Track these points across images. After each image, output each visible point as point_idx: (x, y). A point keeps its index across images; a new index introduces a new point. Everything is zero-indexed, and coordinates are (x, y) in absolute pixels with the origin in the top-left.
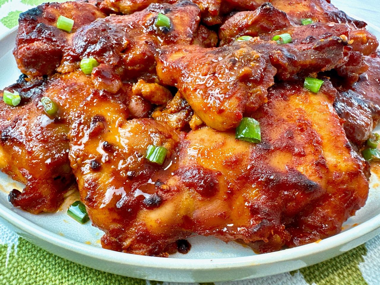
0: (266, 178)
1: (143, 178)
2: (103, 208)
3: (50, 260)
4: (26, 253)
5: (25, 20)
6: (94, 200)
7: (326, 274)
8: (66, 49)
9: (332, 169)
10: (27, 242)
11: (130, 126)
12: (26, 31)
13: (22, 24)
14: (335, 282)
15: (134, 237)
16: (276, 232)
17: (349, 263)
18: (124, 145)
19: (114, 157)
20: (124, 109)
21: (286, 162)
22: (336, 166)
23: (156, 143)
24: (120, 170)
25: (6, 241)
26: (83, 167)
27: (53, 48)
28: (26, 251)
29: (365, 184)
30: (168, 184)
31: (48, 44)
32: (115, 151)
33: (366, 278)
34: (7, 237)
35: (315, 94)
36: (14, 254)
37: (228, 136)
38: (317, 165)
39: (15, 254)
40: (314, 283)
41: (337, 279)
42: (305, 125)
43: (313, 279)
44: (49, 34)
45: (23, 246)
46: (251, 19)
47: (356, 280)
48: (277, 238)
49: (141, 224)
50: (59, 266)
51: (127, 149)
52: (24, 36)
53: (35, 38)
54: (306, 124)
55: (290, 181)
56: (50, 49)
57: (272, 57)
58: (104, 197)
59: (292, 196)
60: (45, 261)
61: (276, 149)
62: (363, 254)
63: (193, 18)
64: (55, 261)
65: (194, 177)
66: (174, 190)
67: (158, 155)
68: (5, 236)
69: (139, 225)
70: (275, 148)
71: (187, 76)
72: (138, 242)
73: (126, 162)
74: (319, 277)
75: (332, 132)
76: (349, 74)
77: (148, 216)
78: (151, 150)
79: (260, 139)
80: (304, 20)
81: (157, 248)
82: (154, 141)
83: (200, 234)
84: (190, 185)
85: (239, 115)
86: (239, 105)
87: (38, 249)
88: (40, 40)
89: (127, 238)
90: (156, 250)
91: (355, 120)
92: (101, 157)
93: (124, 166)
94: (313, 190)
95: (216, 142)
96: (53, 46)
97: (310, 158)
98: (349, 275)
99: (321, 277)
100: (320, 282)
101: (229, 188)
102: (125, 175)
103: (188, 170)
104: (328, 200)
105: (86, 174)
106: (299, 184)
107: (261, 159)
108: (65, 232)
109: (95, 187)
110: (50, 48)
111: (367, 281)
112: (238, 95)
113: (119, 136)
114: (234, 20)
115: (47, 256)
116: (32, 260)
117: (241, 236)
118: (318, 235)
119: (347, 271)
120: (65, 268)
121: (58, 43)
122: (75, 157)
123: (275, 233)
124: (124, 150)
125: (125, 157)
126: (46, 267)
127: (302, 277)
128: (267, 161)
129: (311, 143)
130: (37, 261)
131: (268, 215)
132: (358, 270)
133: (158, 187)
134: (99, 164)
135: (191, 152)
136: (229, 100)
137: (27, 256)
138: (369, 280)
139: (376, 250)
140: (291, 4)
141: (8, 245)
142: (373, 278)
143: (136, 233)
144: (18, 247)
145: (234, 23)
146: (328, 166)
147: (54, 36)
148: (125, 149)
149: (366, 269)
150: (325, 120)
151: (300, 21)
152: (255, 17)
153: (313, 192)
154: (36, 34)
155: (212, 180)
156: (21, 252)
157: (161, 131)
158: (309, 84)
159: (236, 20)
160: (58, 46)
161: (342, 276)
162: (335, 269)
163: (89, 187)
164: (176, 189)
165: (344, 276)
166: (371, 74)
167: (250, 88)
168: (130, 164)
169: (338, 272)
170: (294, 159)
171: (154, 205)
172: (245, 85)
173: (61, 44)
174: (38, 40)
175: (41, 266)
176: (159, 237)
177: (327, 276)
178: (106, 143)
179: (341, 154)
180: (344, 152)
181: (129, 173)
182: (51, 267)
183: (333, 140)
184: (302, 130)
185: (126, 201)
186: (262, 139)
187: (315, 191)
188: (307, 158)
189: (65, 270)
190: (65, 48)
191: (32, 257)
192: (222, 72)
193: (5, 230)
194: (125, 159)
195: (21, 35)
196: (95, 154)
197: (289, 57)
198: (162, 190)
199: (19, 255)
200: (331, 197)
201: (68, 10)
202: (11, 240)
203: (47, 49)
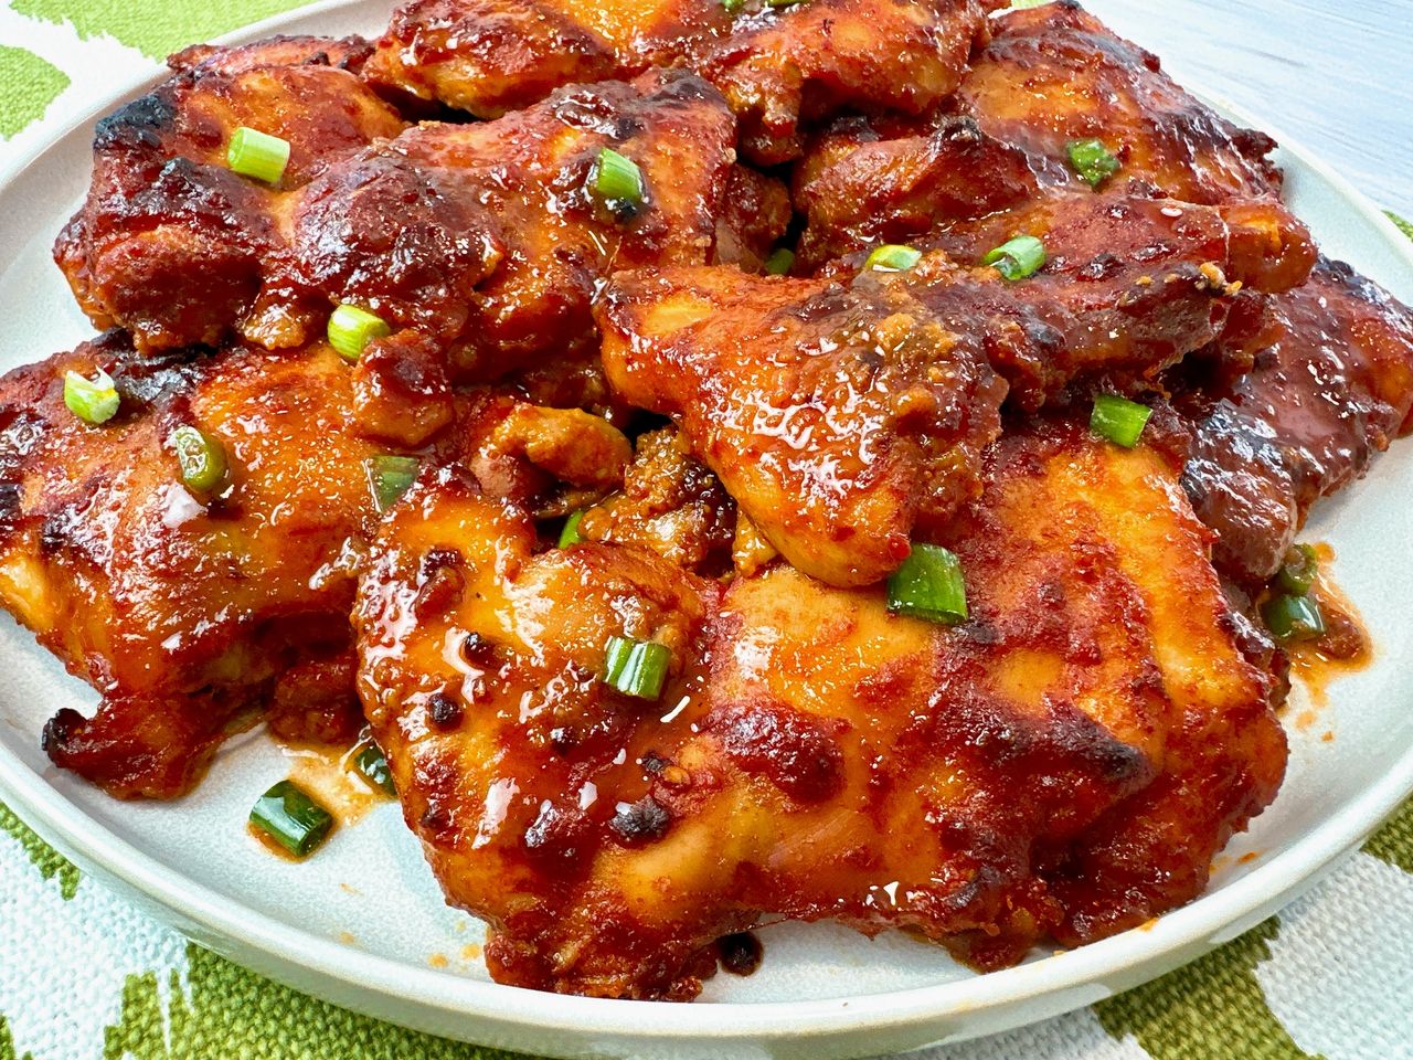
0: (987, 738)
1: (601, 748)
2: (484, 848)
3: (308, 1014)
4: (221, 999)
5: (119, 146)
6: (451, 823)
7: (1163, 1002)
8: (273, 259)
9: (1179, 701)
10: (218, 959)
11: (543, 577)
12: (123, 186)
13: (107, 162)
14: (1189, 1025)
15: (586, 937)
16: (1020, 900)
17: (1228, 967)
18: (530, 643)
19: (502, 682)
20: (519, 519)
21: (1045, 682)
22: (1192, 690)
23: (633, 628)
24: (526, 726)
25: (148, 961)
26: (406, 716)
27: (226, 251)
28: (222, 991)
29: (1276, 740)
30: (685, 762)
31: (207, 236)
32: (503, 662)
33: (1278, 1009)
34: (145, 948)
35: (1123, 449)
36: (183, 1006)
37: (863, 603)
38: (1137, 691)
39: (187, 1004)
40: (1129, 1034)
41: (1194, 1015)
42: (1099, 561)
43: (1127, 1020)
44: (210, 202)
45: (207, 974)
46: (911, 172)
47: (1250, 1016)
48: (1024, 918)
49: (608, 896)
50: (341, 1034)
51: (542, 656)
52: (119, 205)
53: (160, 214)
54: (1099, 557)
55: (1061, 747)
56: (214, 256)
57: (994, 343)
58: (482, 811)
59: (1066, 791)
60: (289, 1021)
61: (1014, 643)
62: (1268, 933)
63: (716, 159)
64: (324, 1017)
65: (764, 739)
66: (706, 783)
67: (642, 671)
68: (139, 943)
69: (602, 898)
70: (1010, 639)
71: (720, 401)
72: (602, 951)
73: (543, 699)
74: (1143, 1013)
75: (1179, 582)
76: (1225, 353)
77: (628, 870)
78: (620, 654)
79: (964, 614)
80: (1077, 147)
81: (662, 966)
82: (626, 624)
83: (792, 916)
84: (754, 766)
85: (900, 545)
86: (899, 515)
87: (260, 980)
88: (179, 221)
89: (564, 939)
90: (660, 974)
91: (1245, 516)
92: (461, 684)
93: (537, 711)
94: (1127, 771)
95: (826, 621)
96: (226, 242)
97: (1116, 669)
98: (1228, 1001)
99: (1149, 1014)
100: (1145, 1030)
101: (874, 771)
102: (543, 740)
103: (746, 716)
104: (1170, 794)
105: (418, 740)
106: (1087, 755)
107: (968, 677)
108: (355, 927)
109: (449, 783)
110: (215, 250)
111: (1279, 1016)
112: (896, 480)
113: (511, 612)
114: (854, 173)
115: (295, 1003)
116: (249, 1019)
117: (917, 917)
118: (1143, 900)
119: (1223, 991)
120: (358, 1040)
121: (243, 234)
122: (377, 687)
123: (1017, 903)
124: (533, 659)
125: (537, 681)
126: (298, 1040)
127: (1092, 1019)
128: (988, 682)
129: (1118, 620)
130: (264, 1023)
131: (995, 851)
132: (1255, 984)
133: (656, 774)
134: (456, 706)
135: (749, 656)
136: (869, 497)
137: (229, 1008)
138: (1285, 1015)
139: (1303, 920)
140: (1035, 83)
141: (156, 976)
142: (1297, 1006)
143: (593, 923)
144: (192, 978)
145: (854, 183)
146: (1170, 691)
147: (227, 206)
148: (534, 655)
149: (1277, 981)
150: (1159, 540)
151: (1062, 148)
152: (922, 167)
153: (1129, 778)
154: (162, 199)
155: (823, 751)
156: (204, 997)
157: (644, 586)
158: (1105, 420)
159: (859, 173)
160: (245, 244)
161: (1207, 1008)
162: (1189, 985)
163: (432, 782)
164: (711, 779)
165: (1214, 1008)
166: (1291, 344)
167: (929, 452)
168: (555, 703)
169: (1197, 996)
170: (1069, 671)
171: (647, 836)
172: (914, 445)
173: (254, 238)
174: (170, 221)
175: (282, 1040)
176: (666, 932)
177: (1167, 1011)
178: (474, 639)
179: (1209, 648)
180: (1215, 644)
181: (557, 734)
182: (313, 1039)
183: (1182, 606)
184: (1090, 578)
185: (557, 824)
186: (969, 611)
187: (1134, 775)
188: (1108, 671)
189: (361, 1045)
190: (271, 254)
191: (247, 1011)
192: (837, 395)
193: (135, 923)
194: (537, 689)
195: (107, 202)
196: (439, 675)
197: (1045, 340)
198: (668, 785)
199: (201, 1008)
200: (1178, 784)
201: (262, 99)
202: (162, 956)
203: (203, 255)
